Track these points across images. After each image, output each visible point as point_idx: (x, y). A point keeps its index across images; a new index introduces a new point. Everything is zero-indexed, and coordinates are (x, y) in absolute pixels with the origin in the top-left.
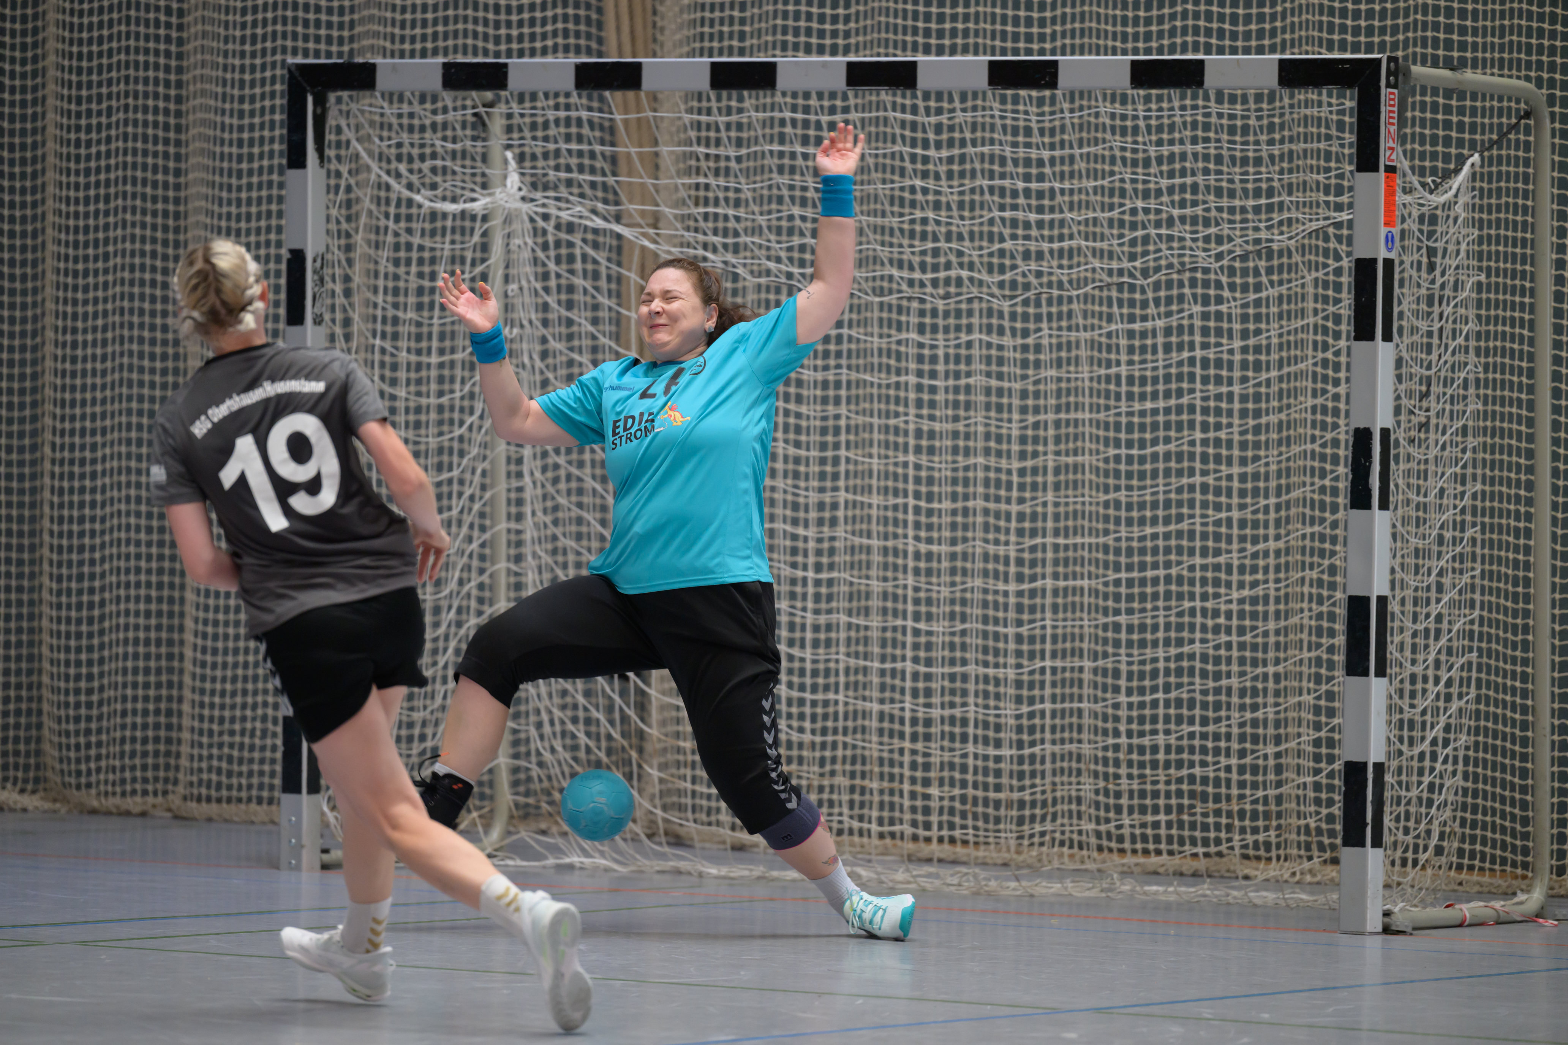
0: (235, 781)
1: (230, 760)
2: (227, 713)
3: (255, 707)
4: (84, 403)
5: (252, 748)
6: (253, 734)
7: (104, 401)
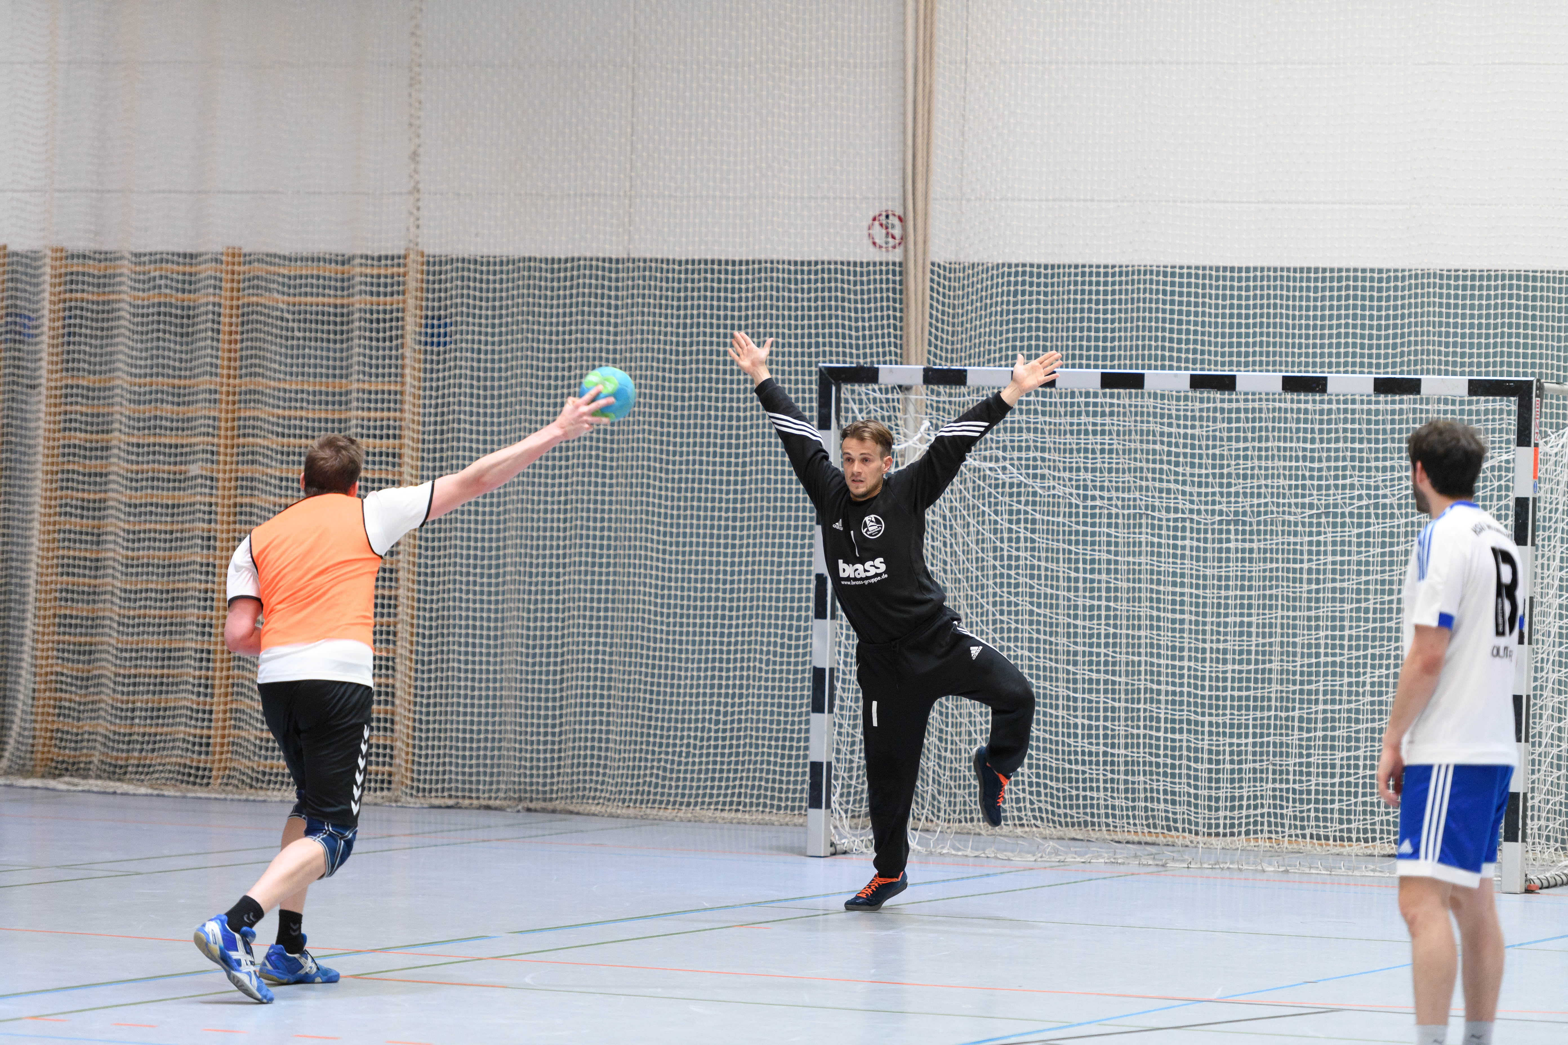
0: (667, 783)
1: (665, 770)
2: (664, 741)
3: (682, 738)
4: (551, 547)
5: (680, 763)
6: (680, 755)
7: (565, 547)
